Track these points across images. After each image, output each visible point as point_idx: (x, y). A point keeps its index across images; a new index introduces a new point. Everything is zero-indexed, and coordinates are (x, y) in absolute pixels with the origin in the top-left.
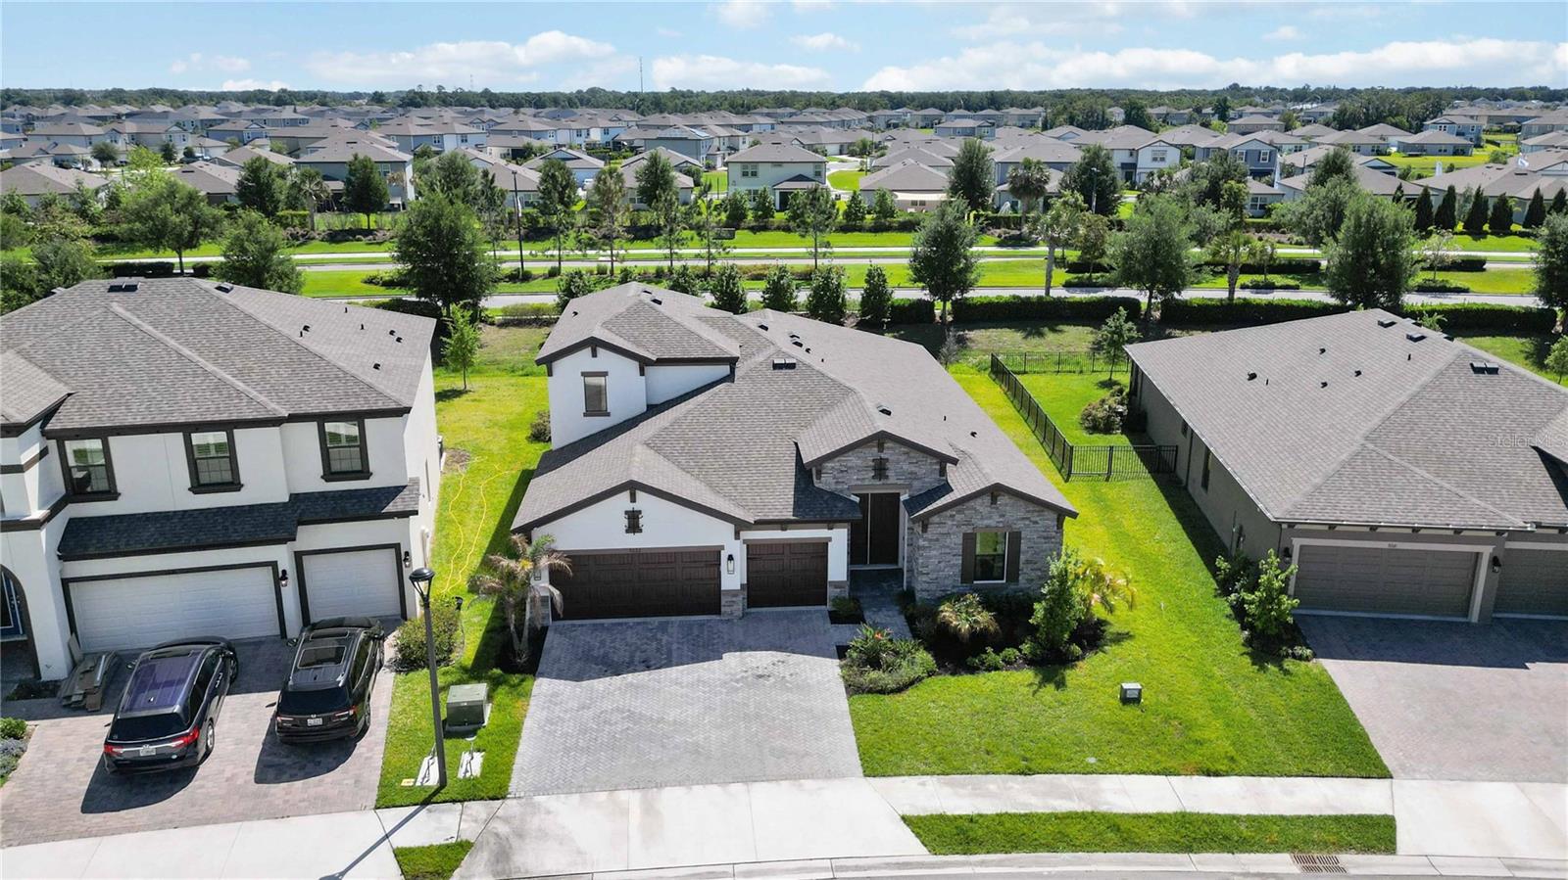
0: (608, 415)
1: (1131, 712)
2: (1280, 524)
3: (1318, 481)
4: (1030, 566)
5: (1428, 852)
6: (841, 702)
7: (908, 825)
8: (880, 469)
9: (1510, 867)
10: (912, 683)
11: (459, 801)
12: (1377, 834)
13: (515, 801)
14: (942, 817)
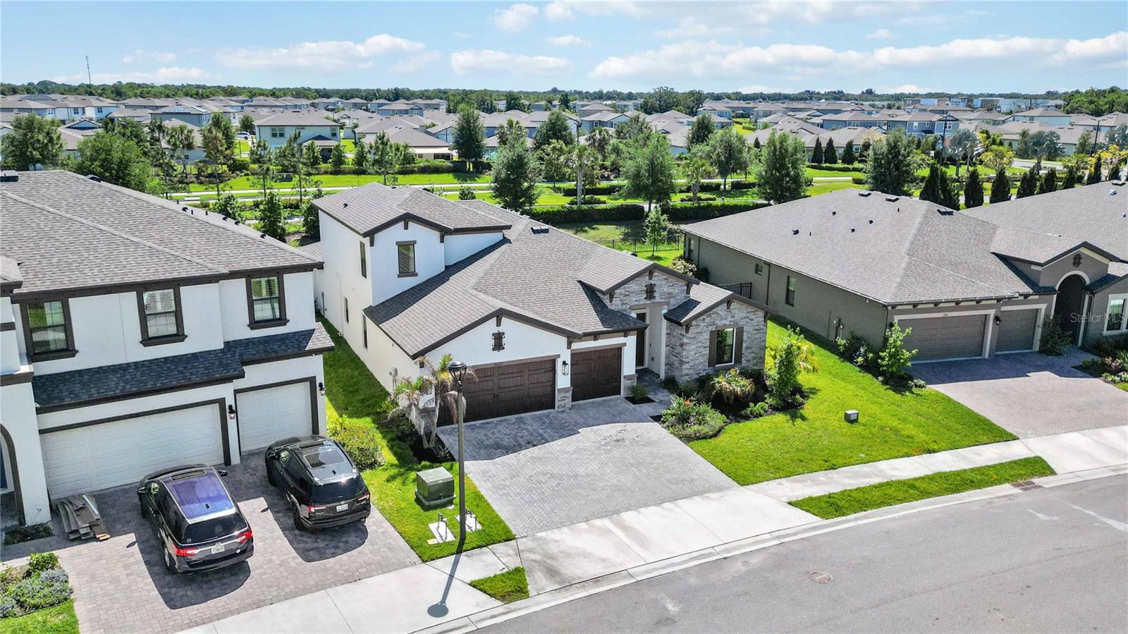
0: (416, 275)
1: (856, 428)
2: (885, 306)
3: (898, 280)
4: (749, 351)
5: (1074, 470)
6: (684, 449)
7: (796, 507)
8: (650, 292)
9: (1113, 470)
10: (719, 431)
11: (484, 546)
12: (1038, 467)
13: (524, 539)
14: (811, 498)
